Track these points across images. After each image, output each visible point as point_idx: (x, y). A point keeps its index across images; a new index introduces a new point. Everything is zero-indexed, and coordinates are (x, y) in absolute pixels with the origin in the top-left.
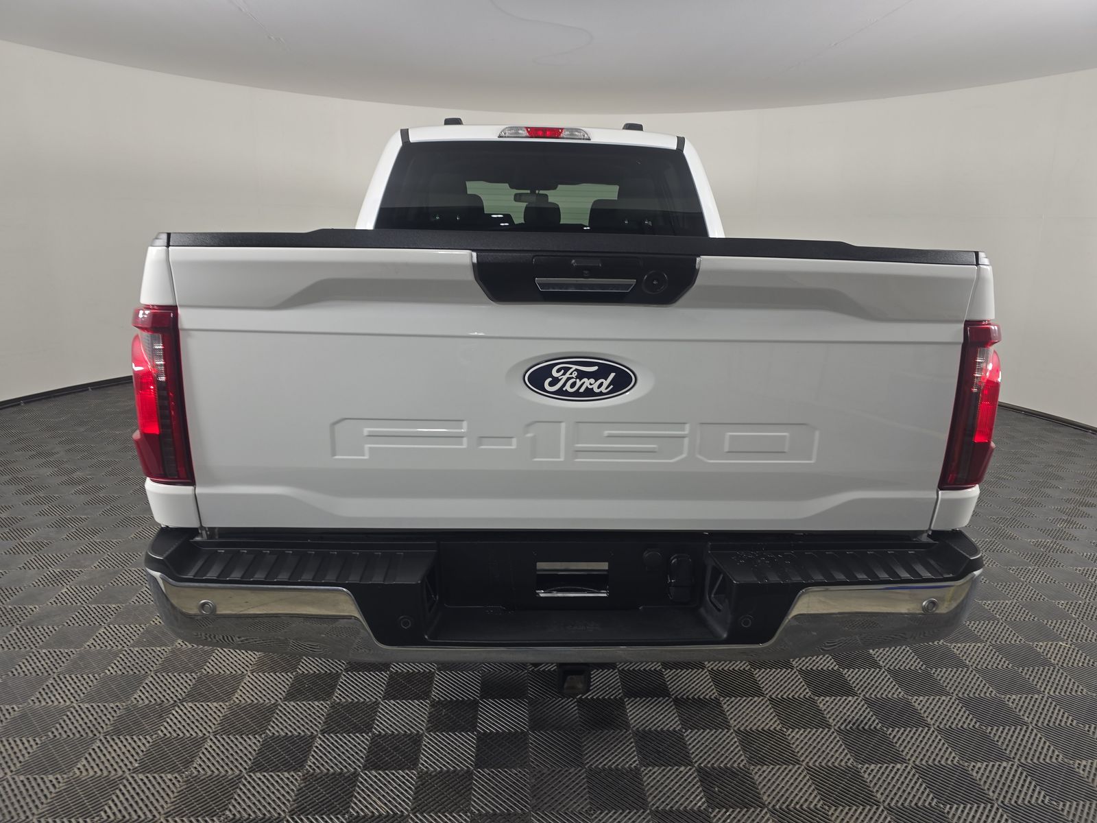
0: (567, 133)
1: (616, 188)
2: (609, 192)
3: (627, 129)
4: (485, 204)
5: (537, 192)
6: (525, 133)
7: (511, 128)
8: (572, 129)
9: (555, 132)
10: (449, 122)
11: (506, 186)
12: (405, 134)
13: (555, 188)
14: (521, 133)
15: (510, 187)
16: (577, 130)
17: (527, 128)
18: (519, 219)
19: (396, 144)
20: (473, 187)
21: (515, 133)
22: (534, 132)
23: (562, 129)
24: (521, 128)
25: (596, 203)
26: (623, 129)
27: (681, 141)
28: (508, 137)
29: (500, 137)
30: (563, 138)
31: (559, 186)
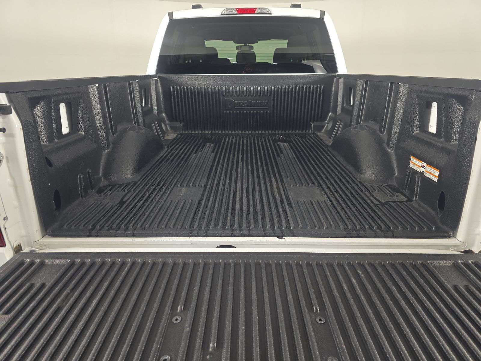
0: (259, 11)
1: (286, 41)
2: (283, 44)
3: (292, 7)
4: (219, 52)
5: (248, 45)
6: (236, 12)
7: (228, 9)
8: (261, 8)
9: (252, 11)
10: (194, 7)
11: (232, 42)
12: (171, 14)
13: (257, 42)
14: (234, 12)
15: (234, 43)
16: (264, 9)
17: (236, 9)
18: (233, 60)
19: (166, 21)
20: (209, 44)
21: (230, 12)
22: (240, 11)
23: (256, 8)
24: (233, 9)
25: (277, 49)
26: (290, 7)
27: (323, 13)
28: (227, 14)
29: (222, 14)
30: (256, 14)
31: (259, 41)
